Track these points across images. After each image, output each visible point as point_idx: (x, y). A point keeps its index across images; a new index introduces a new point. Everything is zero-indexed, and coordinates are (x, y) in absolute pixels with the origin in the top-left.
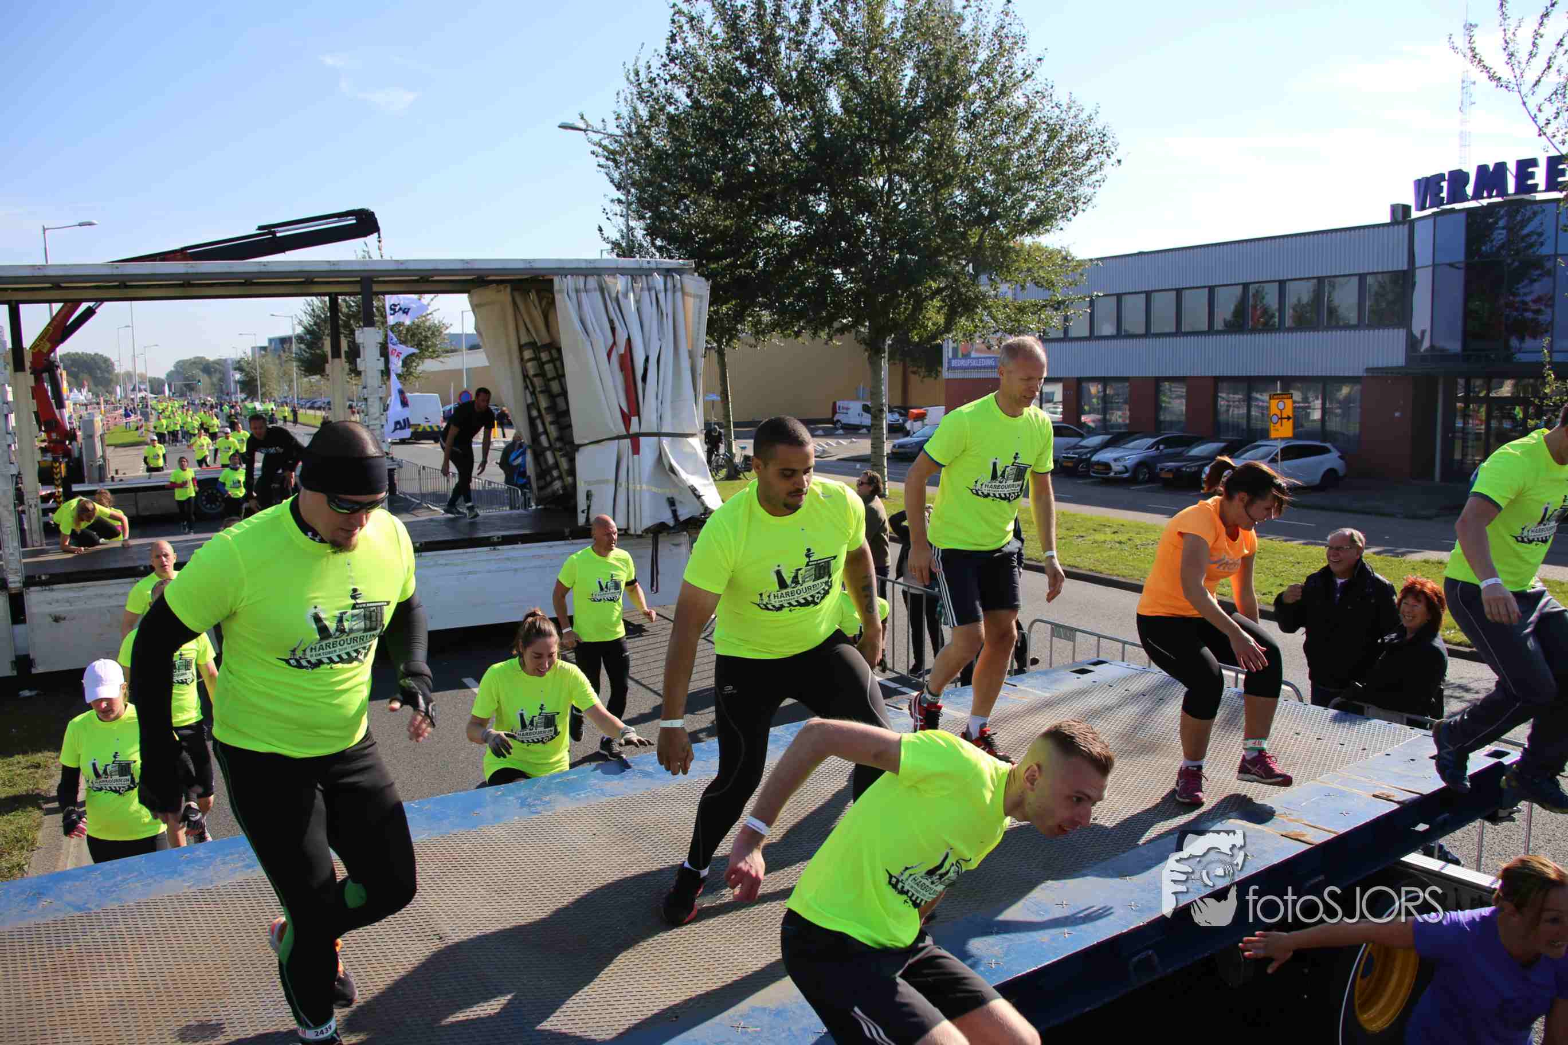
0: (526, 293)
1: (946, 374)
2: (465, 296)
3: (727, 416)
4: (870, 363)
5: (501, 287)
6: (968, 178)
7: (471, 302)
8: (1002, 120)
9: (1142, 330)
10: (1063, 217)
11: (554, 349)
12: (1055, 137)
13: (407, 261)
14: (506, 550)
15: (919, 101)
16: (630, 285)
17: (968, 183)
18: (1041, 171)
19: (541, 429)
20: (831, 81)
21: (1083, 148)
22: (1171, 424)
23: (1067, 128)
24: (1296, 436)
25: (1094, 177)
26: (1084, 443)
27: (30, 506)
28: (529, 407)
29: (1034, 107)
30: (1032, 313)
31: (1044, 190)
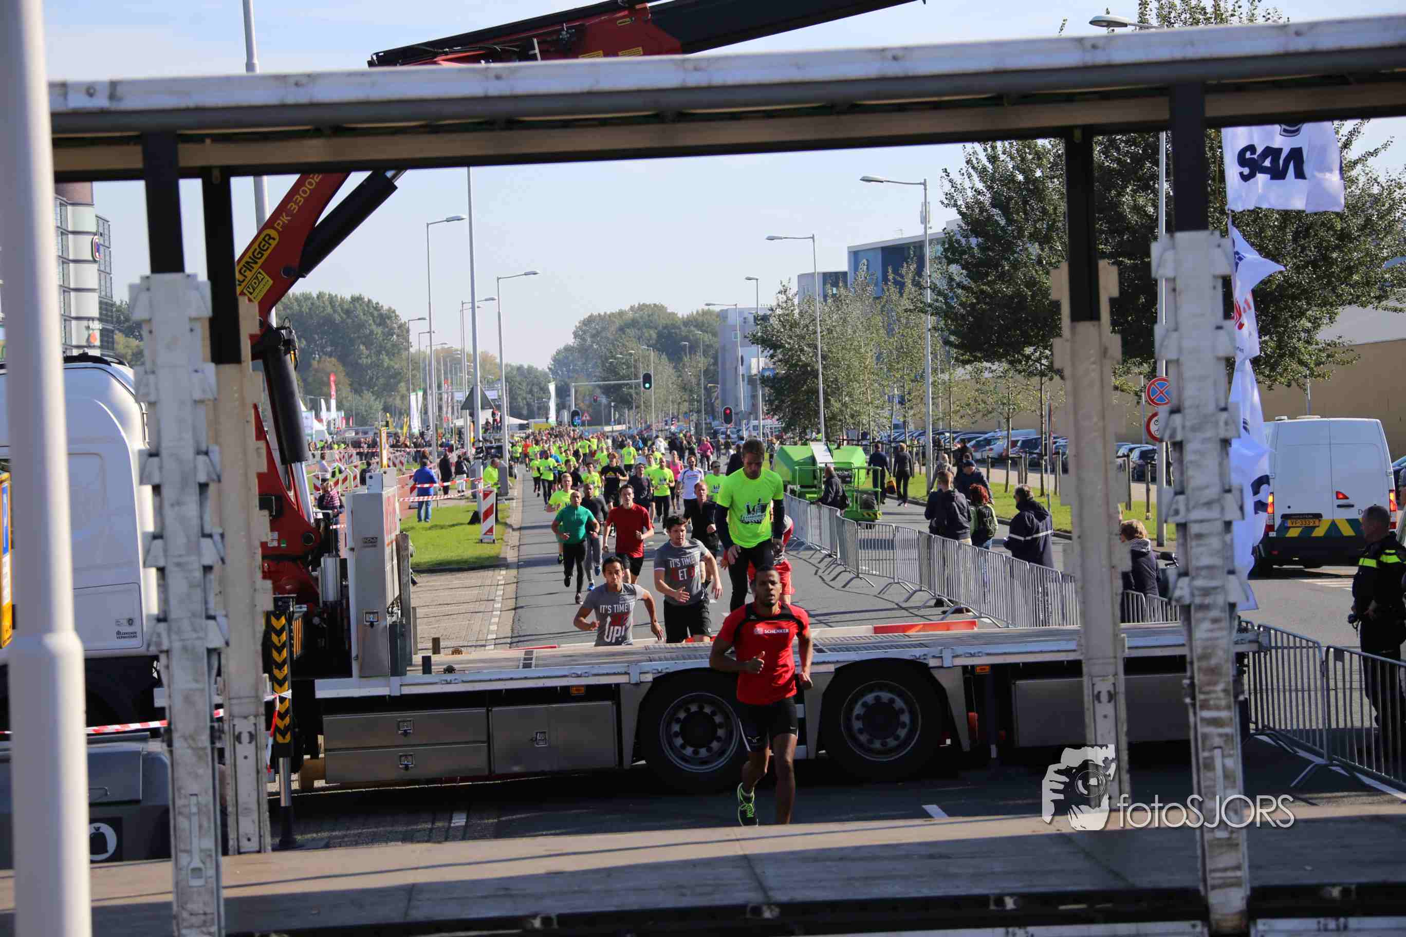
27: (238, 738)
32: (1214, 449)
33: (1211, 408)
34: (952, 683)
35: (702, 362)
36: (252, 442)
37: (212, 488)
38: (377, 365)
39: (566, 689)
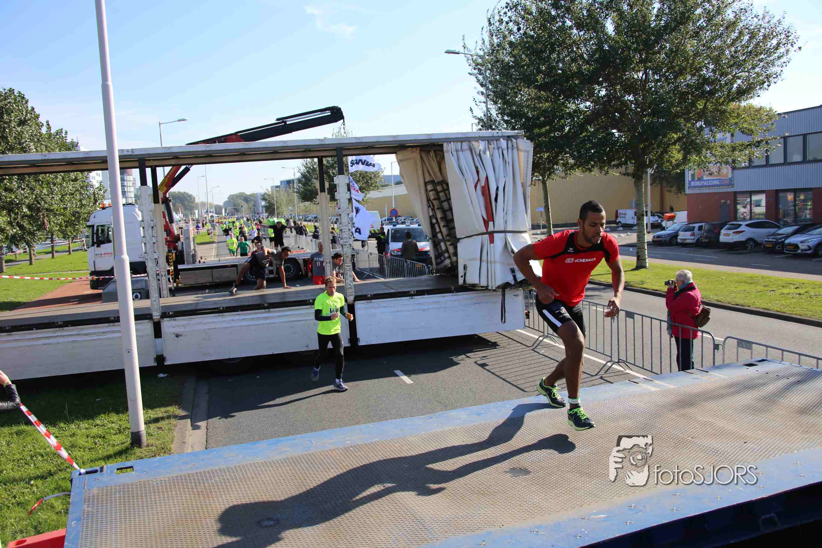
0: (429, 152)
1: (688, 191)
2: (394, 155)
3: (548, 220)
4: (635, 186)
5: (414, 149)
6: (695, 69)
7: (397, 159)
8: (718, 30)
10: (760, 88)
11: (445, 183)
12: (754, 37)
13: (361, 138)
14: (418, 298)
15: (662, 22)
16: (487, 146)
18: (745, 60)
19: (438, 230)
20: (608, 15)
21: (774, 42)
23: (763, 30)
25: (782, 60)
26: (781, 231)
27: (162, 276)
28: (430, 218)
29: (740, 19)
30: (740, 151)
31: (747, 72)
32: (346, 216)
33: (346, 207)
34: (301, 262)
35: (253, 203)
36: (162, 218)
37: (155, 227)
39: (227, 266)
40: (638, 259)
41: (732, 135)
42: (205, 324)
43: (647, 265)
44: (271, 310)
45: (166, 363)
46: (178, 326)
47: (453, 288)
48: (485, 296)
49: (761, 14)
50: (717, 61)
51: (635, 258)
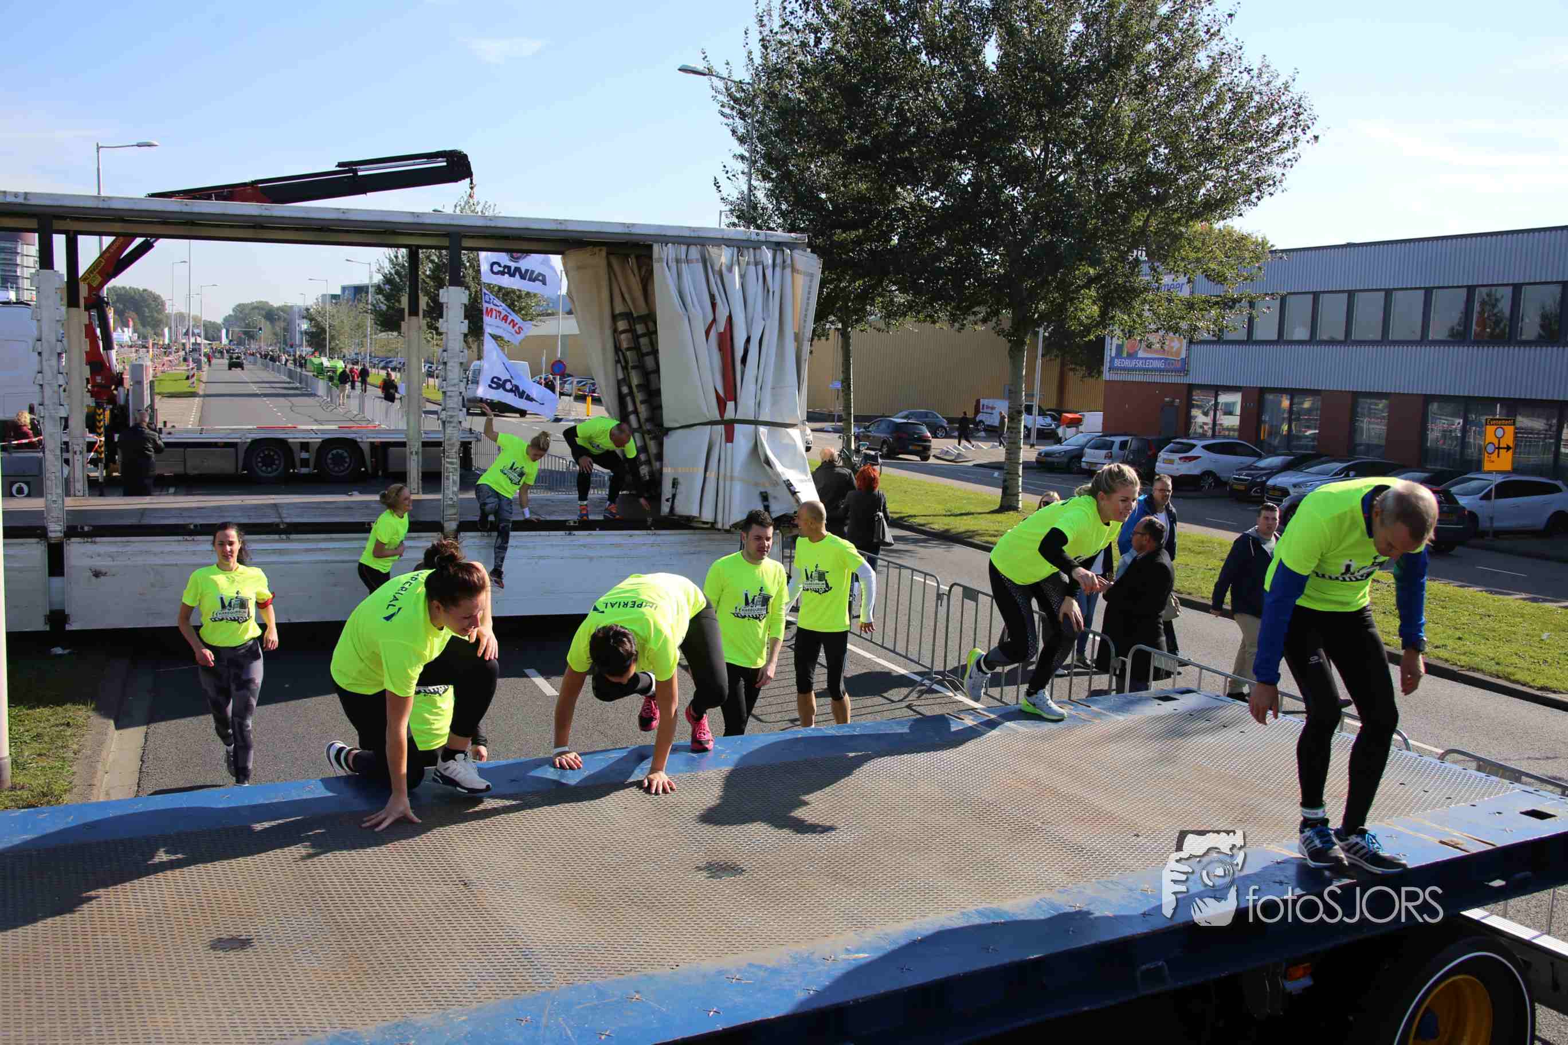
0: (626, 257)
1: (1107, 376)
2: (560, 257)
3: (847, 407)
4: (1011, 357)
5: (596, 249)
6: (1134, 153)
7: (565, 264)
8: (1180, 87)
9: (1341, 337)
10: (1244, 202)
11: (650, 319)
12: (1242, 107)
14: (582, 536)
15: (1083, 60)
16: (735, 258)
17: (1135, 157)
18: (1222, 147)
19: (630, 408)
20: (985, 34)
21: (1275, 121)
22: (1369, 448)
23: (1257, 98)
24: (1515, 471)
25: (1288, 155)
26: (1262, 463)
27: (75, 453)
28: (619, 383)
29: (1220, 72)
30: (1201, 310)
31: (1224, 168)
32: (456, 365)
33: (458, 350)
35: (283, 324)
36: (83, 338)
38: (152, 317)
39: (216, 443)
40: (1003, 492)
41: (1189, 281)
42: (155, 554)
43: (1020, 505)
44: (293, 536)
45: (68, 628)
46: (99, 555)
47: (650, 520)
48: (710, 540)
49: (1255, 67)
50: (1173, 141)
51: (998, 492)
